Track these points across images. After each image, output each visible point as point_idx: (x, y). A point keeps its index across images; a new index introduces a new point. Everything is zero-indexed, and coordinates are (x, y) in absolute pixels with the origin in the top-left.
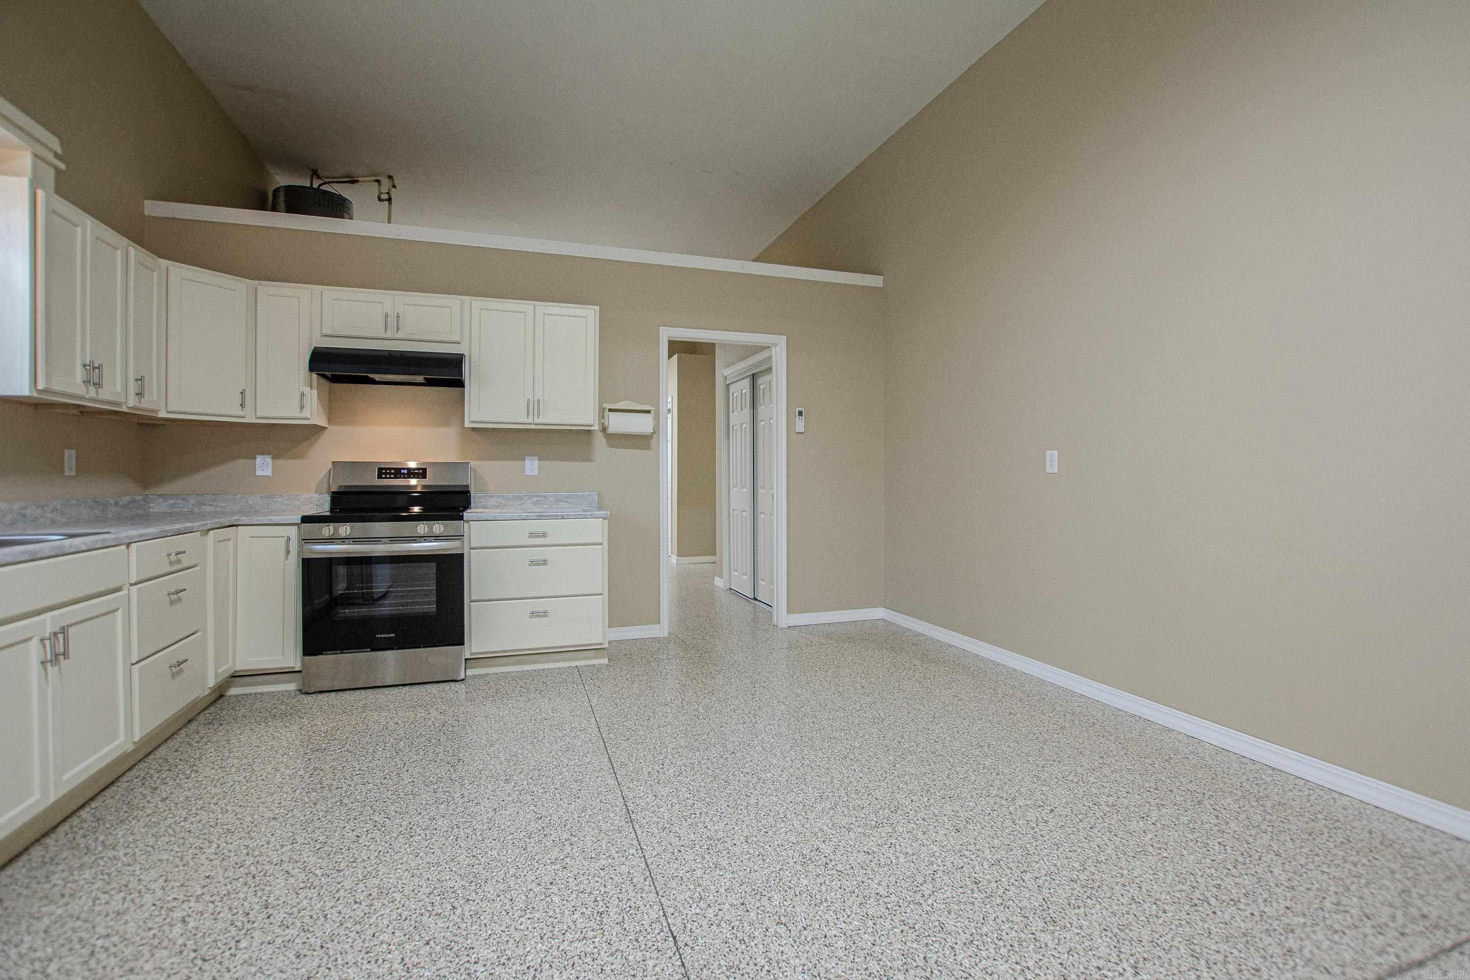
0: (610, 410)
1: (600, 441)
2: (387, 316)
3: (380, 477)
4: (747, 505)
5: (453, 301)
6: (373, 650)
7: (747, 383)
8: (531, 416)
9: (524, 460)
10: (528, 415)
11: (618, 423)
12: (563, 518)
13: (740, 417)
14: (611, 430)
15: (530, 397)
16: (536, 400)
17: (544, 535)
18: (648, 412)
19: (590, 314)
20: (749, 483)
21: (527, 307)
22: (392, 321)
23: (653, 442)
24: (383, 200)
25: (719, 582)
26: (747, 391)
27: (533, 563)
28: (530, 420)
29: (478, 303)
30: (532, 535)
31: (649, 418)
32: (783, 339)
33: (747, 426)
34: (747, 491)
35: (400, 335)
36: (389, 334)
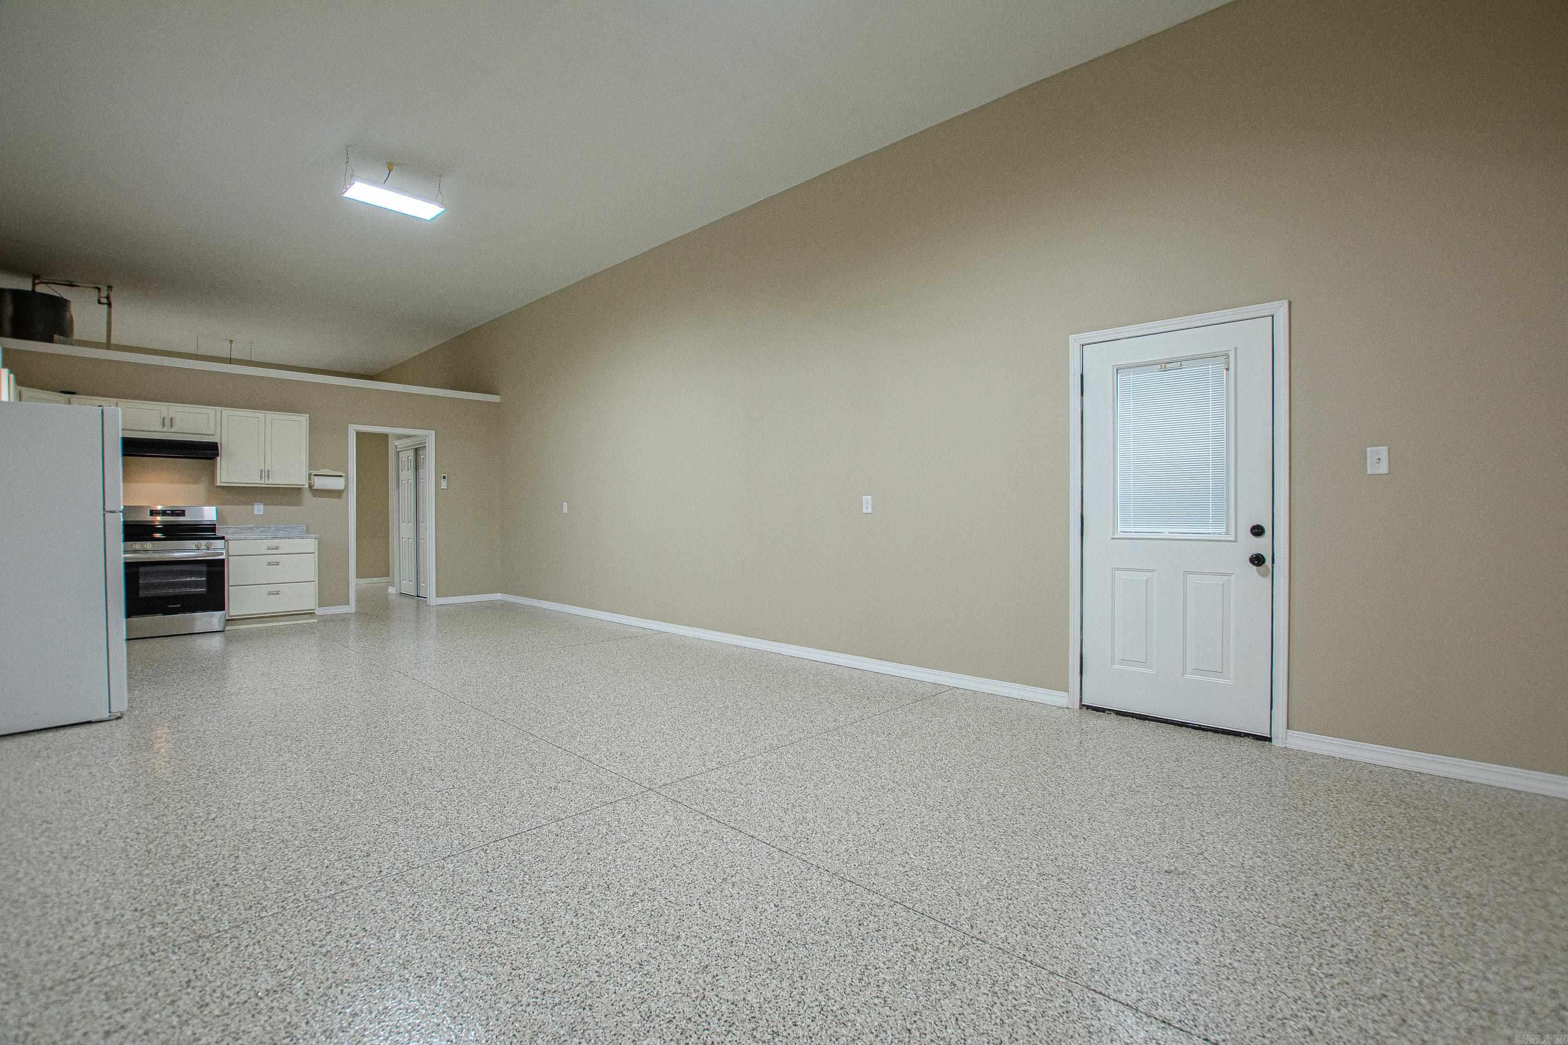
0: (315, 475)
1: (307, 495)
2: (164, 419)
3: (151, 515)
4: (412, 534)
5: (210, 411)
6: (165, 614)
7: (411, 454)
8: (263, 479)
9: (253, 505)
10: (261, 477)
11: (320, 483)
12: (289, 538)
13: (407, 475)
14: (315, 487)
15: (263, 468)
16: (266, 470)
17: (277, 548)
18: (341, 476)
19: (303, 420)
20: (413, 520)
21: (260, 414)
22: (167, 422)
23: (344, 494)
24: (103, 304)
25: (391, 590)
26: (412, 458)
27: (269, 564)
28: (262, 482)
29: (227, 412)
30: (269, 548)
31: (342, 480)
32: (433, 433)
33: (412, 481)
34: (412, 525)
35: (173, 430)
36: (165, 429)
